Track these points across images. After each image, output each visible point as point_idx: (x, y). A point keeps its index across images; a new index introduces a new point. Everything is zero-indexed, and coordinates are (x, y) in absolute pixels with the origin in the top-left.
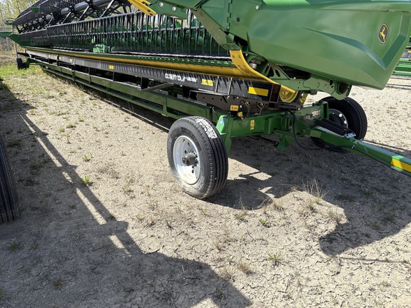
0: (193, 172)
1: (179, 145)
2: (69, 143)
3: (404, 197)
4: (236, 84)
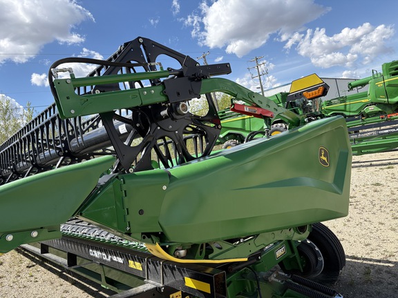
4: (168, 271)
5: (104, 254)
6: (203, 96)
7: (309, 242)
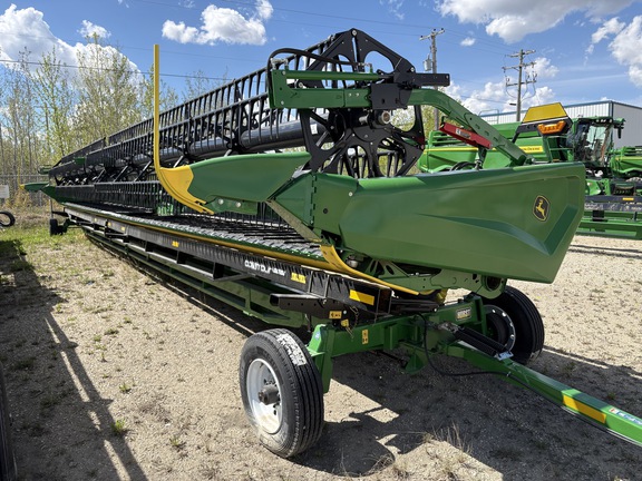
0: (275, 413)
1: (255, 371)
2: (104, 361)
3: (597, 452)
4: (334, 284)
5: (263, 266)
6: (411, 107)
7: (504, 315)
